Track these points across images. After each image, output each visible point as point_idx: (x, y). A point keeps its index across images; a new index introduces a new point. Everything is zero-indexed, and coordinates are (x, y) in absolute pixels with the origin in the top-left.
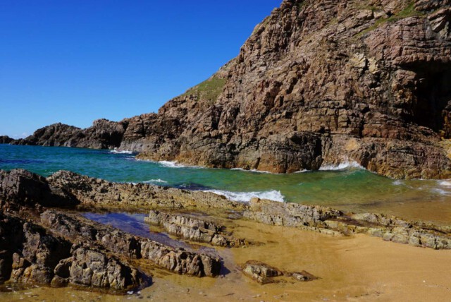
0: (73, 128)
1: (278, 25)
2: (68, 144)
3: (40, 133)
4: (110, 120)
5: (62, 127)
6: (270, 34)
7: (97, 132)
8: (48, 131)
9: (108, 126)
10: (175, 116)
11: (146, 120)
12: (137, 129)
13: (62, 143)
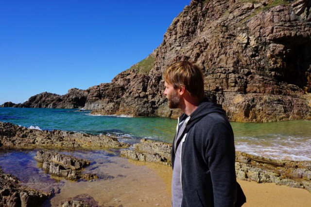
0: (55, 95)
1: (188, 18)
2: (51, 106)
3: (33, 99)
4: (80, 89)
5: (47, 95)
6: (183, 24)
7: (70, 97)
8: (38, 98)
9: (78, 93)
10: (122, 84)
11: (101, 88)
12: (95, 94)
13: (47, 105)
